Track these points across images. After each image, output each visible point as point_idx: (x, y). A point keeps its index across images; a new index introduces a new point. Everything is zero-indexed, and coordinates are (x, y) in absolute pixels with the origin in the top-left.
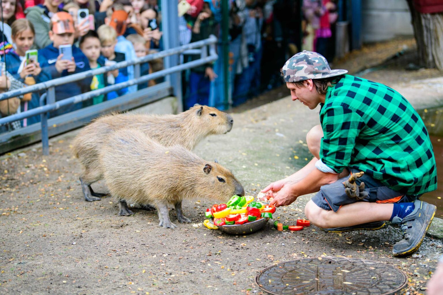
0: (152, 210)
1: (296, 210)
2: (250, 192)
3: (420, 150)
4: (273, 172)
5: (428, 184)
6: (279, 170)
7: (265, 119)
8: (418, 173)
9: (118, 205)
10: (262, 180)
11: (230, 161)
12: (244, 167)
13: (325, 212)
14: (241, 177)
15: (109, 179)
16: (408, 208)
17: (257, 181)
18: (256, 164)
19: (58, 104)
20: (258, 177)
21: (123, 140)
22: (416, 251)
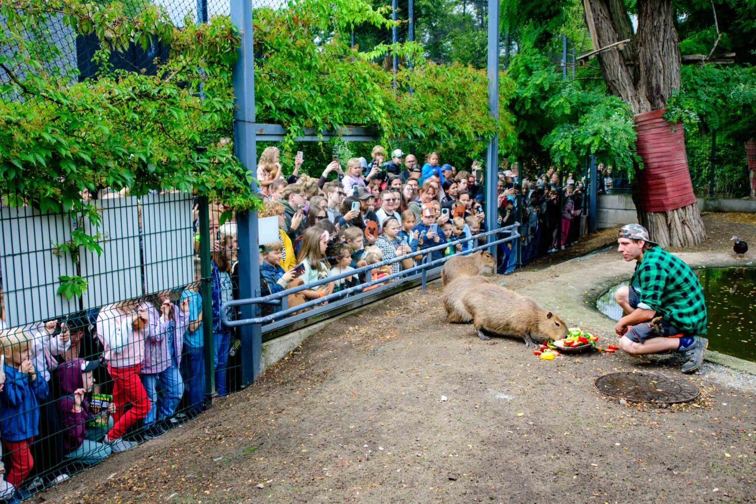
3: (697, 304)
5: (702, 328)
8: (694, 319)
13: (635, 344)
16: (689, 341)
18: (565, 306)
19: (433, 263)
22: (697, 370)
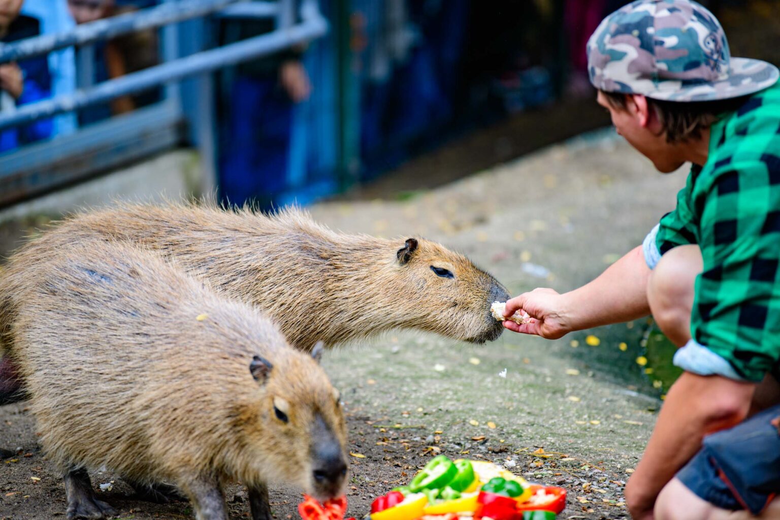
0: (172, 502)
1: (618, 504)
2: (468, 445)
4: (531, 385)
6: (548, 380)
7: (481, 221)
9: (62, 485)
10: (500, 409)
11: (395, 349)
12: (439, 368)
14: (434, 399)
15: (43, 398)
17: (485, 413)
18: (475, 361)
20: (485, 398)
21: (92, 272)
